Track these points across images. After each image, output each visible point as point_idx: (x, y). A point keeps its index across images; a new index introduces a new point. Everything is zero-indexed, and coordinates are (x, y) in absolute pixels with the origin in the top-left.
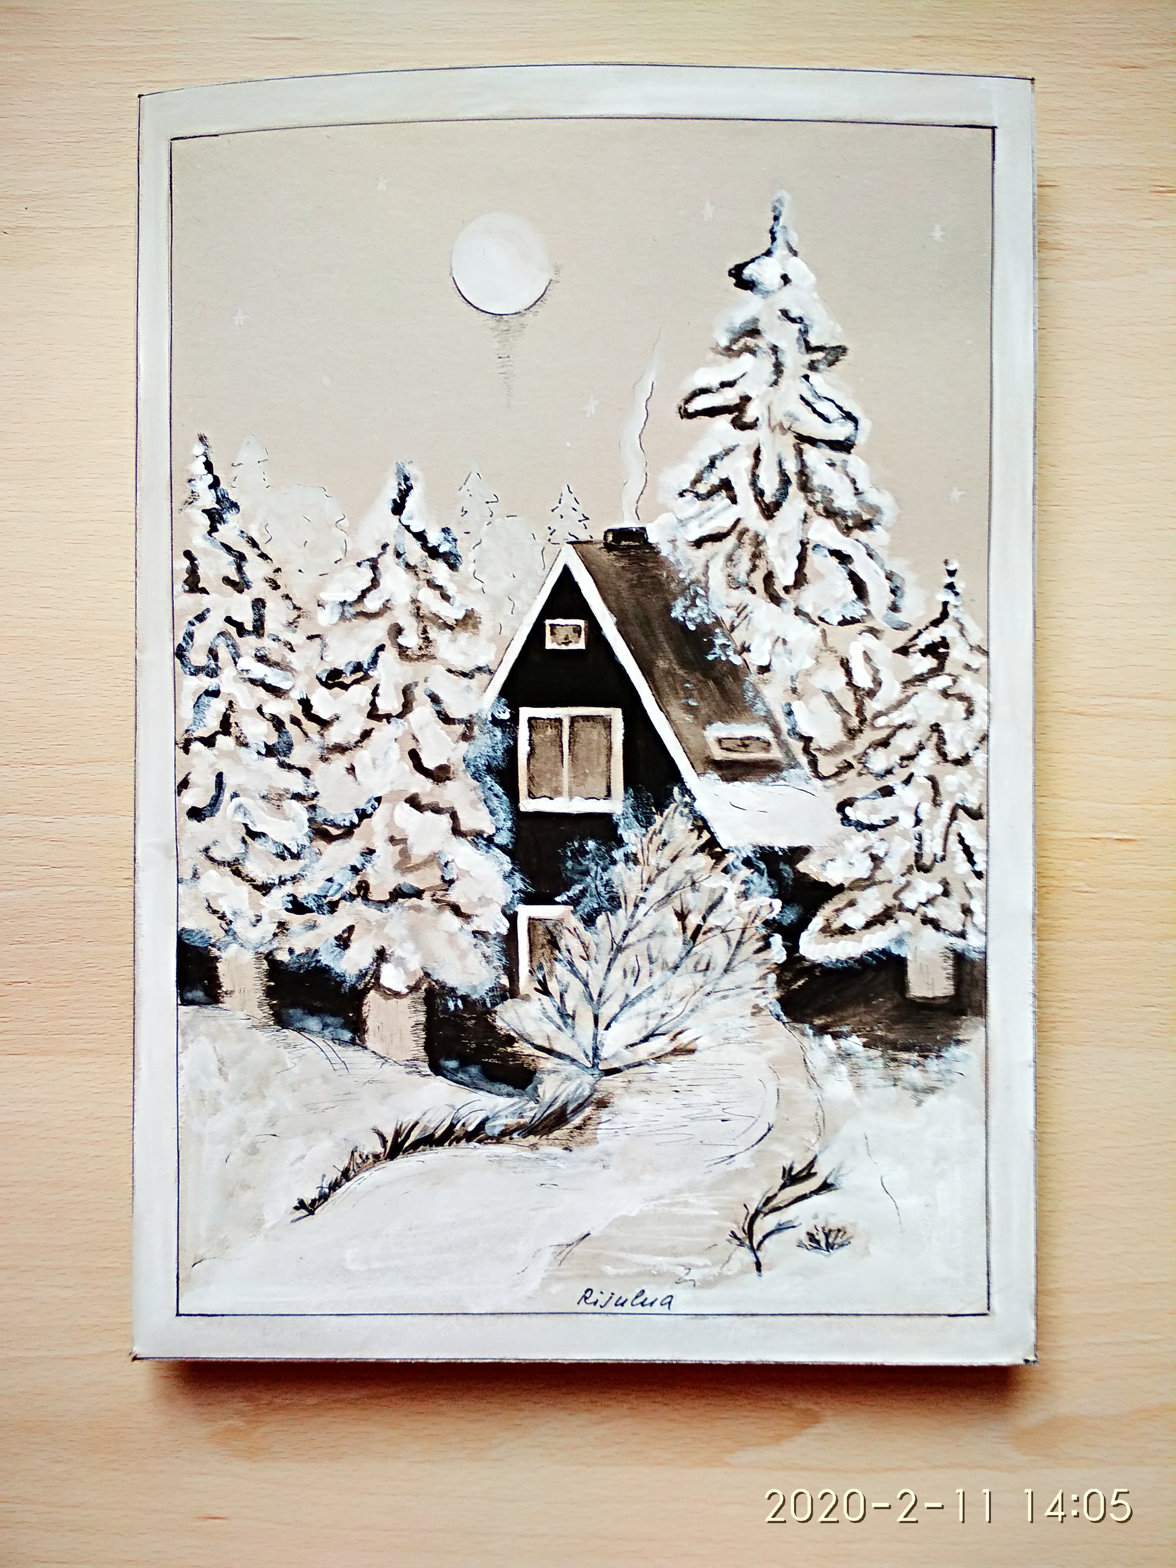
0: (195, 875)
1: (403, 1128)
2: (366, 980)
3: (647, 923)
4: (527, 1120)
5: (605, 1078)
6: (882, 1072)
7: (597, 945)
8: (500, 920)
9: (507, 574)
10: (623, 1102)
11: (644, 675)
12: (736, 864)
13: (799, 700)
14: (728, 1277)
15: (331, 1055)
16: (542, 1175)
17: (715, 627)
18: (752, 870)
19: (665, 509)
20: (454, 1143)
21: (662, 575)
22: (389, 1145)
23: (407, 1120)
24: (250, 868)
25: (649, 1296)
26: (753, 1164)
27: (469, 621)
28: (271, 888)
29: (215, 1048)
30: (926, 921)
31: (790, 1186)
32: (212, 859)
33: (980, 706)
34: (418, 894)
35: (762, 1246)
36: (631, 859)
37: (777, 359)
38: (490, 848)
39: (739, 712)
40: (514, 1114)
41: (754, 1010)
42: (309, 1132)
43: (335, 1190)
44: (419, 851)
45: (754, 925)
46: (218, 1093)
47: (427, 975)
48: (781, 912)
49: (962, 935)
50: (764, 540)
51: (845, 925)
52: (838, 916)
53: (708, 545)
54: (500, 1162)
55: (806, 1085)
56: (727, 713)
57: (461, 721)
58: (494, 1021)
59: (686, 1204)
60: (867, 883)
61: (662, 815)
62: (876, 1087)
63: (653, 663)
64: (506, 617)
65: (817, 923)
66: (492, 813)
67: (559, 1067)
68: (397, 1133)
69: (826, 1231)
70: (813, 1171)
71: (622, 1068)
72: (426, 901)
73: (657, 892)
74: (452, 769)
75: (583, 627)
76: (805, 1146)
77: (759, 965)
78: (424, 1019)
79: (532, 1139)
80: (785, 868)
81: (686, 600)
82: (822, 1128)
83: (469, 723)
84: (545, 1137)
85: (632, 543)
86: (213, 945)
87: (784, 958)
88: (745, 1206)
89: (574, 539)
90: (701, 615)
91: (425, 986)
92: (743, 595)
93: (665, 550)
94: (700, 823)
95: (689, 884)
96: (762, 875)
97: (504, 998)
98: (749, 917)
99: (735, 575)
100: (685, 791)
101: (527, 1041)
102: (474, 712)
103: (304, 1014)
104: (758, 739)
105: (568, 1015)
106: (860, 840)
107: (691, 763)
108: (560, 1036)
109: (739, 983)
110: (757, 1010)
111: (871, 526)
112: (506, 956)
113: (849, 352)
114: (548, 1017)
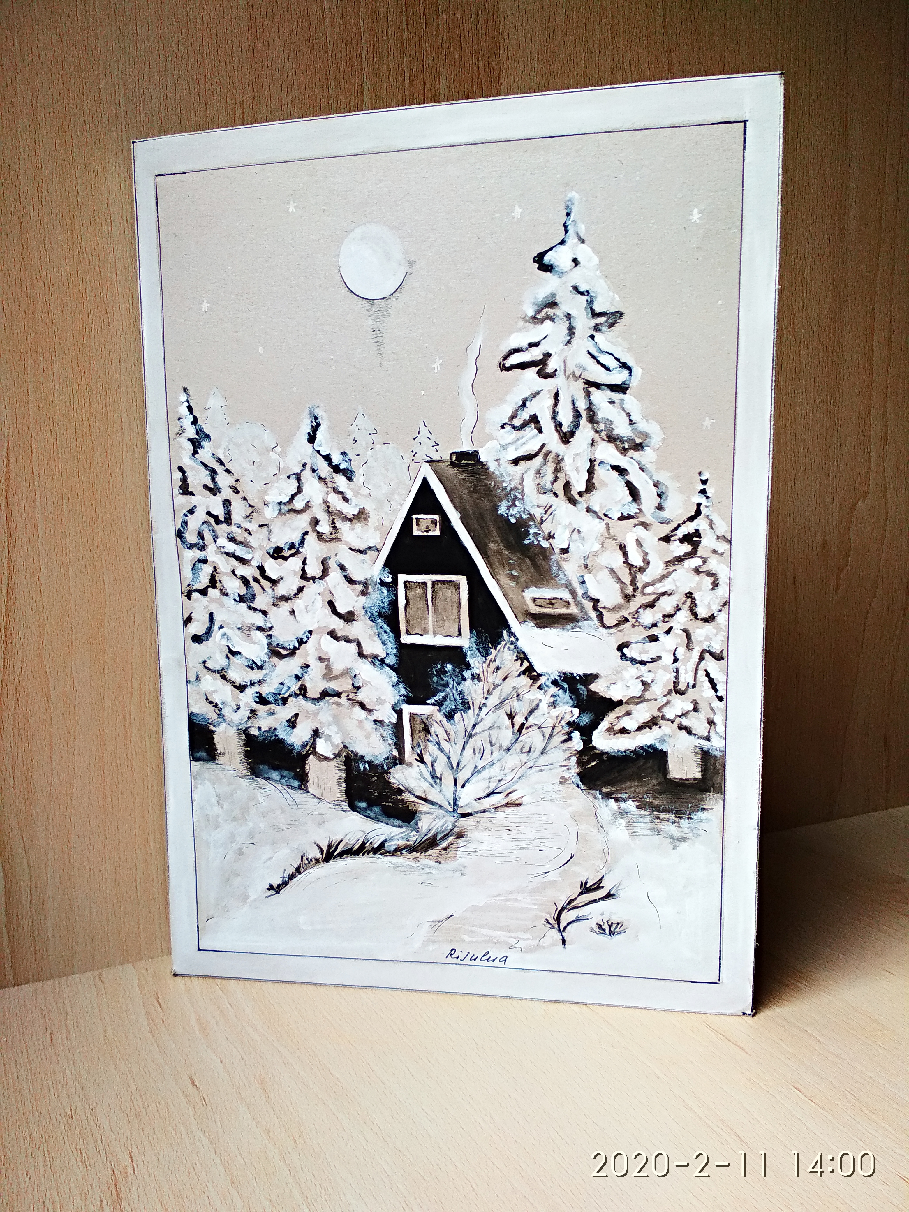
0: (198, 678)
1: (333, 843)
2: (307, 749)
3: (488, 721)
4: (412, 843)
5: (461, 819)
6: (649, 825)
7: (455, 733)
8: (392, 714)
9: (385, 484)
10: (473, 835)
11: (481, 554)
12: (547, 684)
13: (590, 573)
14: (543, 947)
15: (286, 795)
16: (423, 877)
17: (530, 521)
18: (559, 688)
19: (491, 438)
20: (366, 854)
21: (490, 484)
22: (325, 853)
23: (336, 839)
24: (232, 674)
25: (492, 955)
26: (561, 879)
27: (361, 516)
28: (245, 688)
29: (214, 788)
30: (681, 728)
31: (584, 893)
32: (207, 668)
33: (723, 580)
34: (338, 695)
35: (567, 929)
36: (476, 677)
37: (570, 323)
38: (383, 667)
39: (547, 581)
40: (402, 838)
41: (561, 780)
42: (274, 843)
43: (292, 880)
44: (338, 667)
45: (560, 724)
46: (218, 816)
47: (346, 747)
48: (579, 717)
49: (708, 739)
50: (562, 459)
51: (624, 728)
52: (619, 722)
53: (522, 463)
54: (395, 868)
55: (597, 830)
56: (538, 581)
57: (360, 583)
58: (389, 778)
59: (516, 900)
60: (640, 700)
61: (496, 649)
62: (644, 835)
63: (486, 545)
64: (386, 513)
65: (604, 725)
66: (384, 643)
67: (432, 810)
68: (330, 846)
69: (610, 923)
70: (601, 885)
71: (473, 813)
72: (343, 699)
73: (493, 700)
74: (356, 614)
75: (438, 520)
76: (596, 869)
77: (564, 751)
78: (345, 775)
79: (415, 855)
80: (582, 688)
81: (509, 502)
82: (607, 858)
83: (365, 584)
84: (423, 854)
85: (469, 462)
86: (211, 724)
87: (582, 747)
88: (555, 904)
89: (429, 459)
90: (519, 513)
91: (344, 754)
92: (549, 499)
93: (492, 467)
94: (522, 656)
95: (515, 695)
96: (566, 692)
97: (395, 764)
98: (557, 719)
99: (542, 484)
100: (511, 634)
101: (410, 792)
102: (368, 577)
103: (269, 769)
104: (561, 599)
105: (437, 777)
106: (634, 670)
107: (515, 615)
108: (432, 790)
109: (550, 762)
110: (563, 780)
111: (643, 447)
112: (396, 737)
113: (625, 316)
114: (424, 778)
